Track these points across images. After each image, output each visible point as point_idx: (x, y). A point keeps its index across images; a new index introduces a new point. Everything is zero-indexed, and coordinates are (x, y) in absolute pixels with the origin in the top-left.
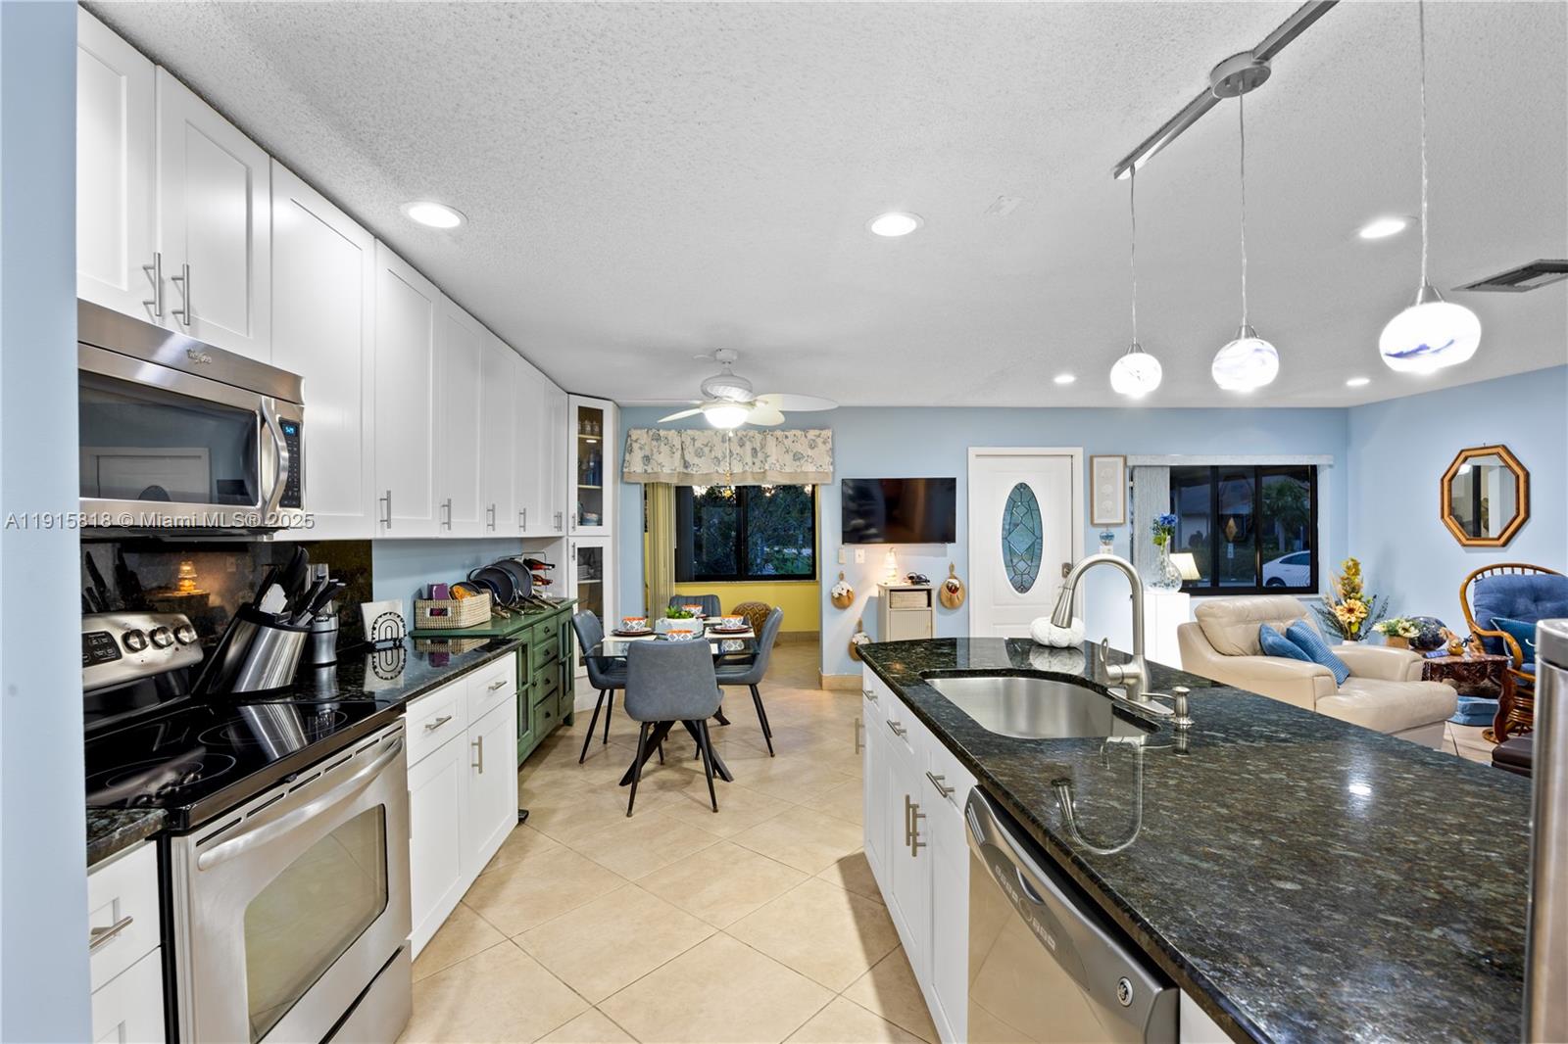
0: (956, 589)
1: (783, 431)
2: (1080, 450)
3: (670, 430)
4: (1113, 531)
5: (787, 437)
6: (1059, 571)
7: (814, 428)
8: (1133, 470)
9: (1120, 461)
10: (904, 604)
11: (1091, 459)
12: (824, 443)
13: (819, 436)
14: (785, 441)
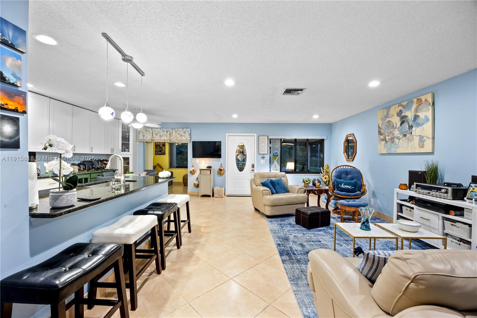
0: (222, 170)
1: (177, 129)
2: (256, 135)
3: (149, 128)
4: (265, 156)
5: (178, 130)
6: (251, 166)
7: (185, 128)
8: (270, 140)
9: (267, 137)
10: (204, 173)
11: (259, 136)
12: (188, 132)
13: (186, 130)
14: (178, 132)
